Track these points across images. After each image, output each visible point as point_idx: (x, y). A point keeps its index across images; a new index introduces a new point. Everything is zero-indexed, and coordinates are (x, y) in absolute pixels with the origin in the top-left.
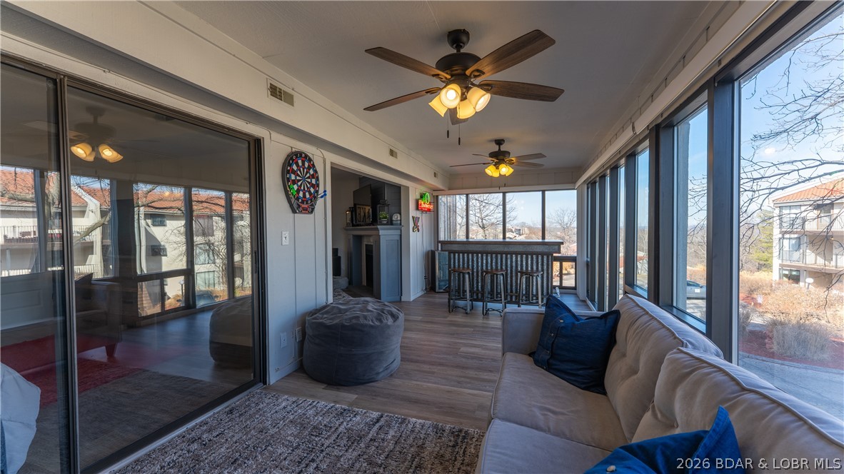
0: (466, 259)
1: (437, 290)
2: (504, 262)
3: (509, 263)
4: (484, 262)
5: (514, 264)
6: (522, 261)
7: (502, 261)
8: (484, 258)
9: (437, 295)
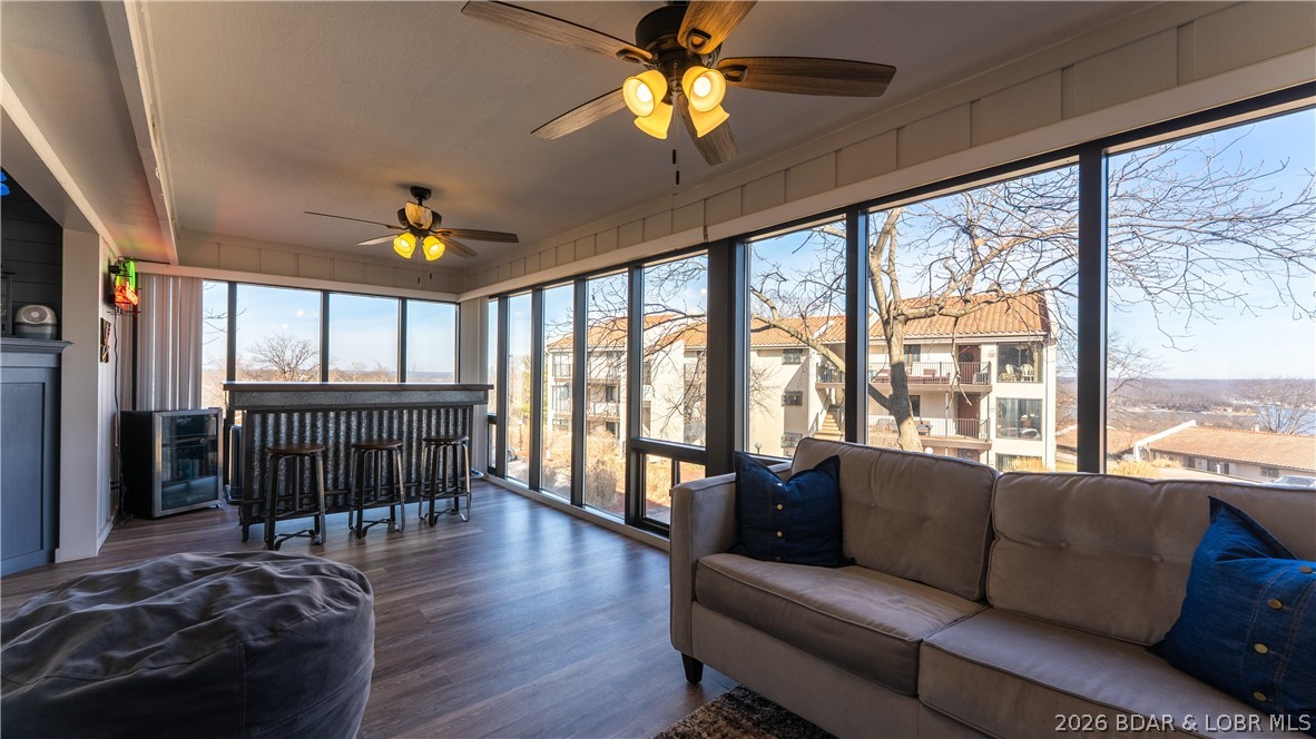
0: (296, 424)
1: (158, 511)
2: (385, 425)
3: (395, 426)
4: (343, 427)
5: (405, 428)
6: (420, 421)
7: (381, 424)
8: (343, 419)
9: (158, 526)
